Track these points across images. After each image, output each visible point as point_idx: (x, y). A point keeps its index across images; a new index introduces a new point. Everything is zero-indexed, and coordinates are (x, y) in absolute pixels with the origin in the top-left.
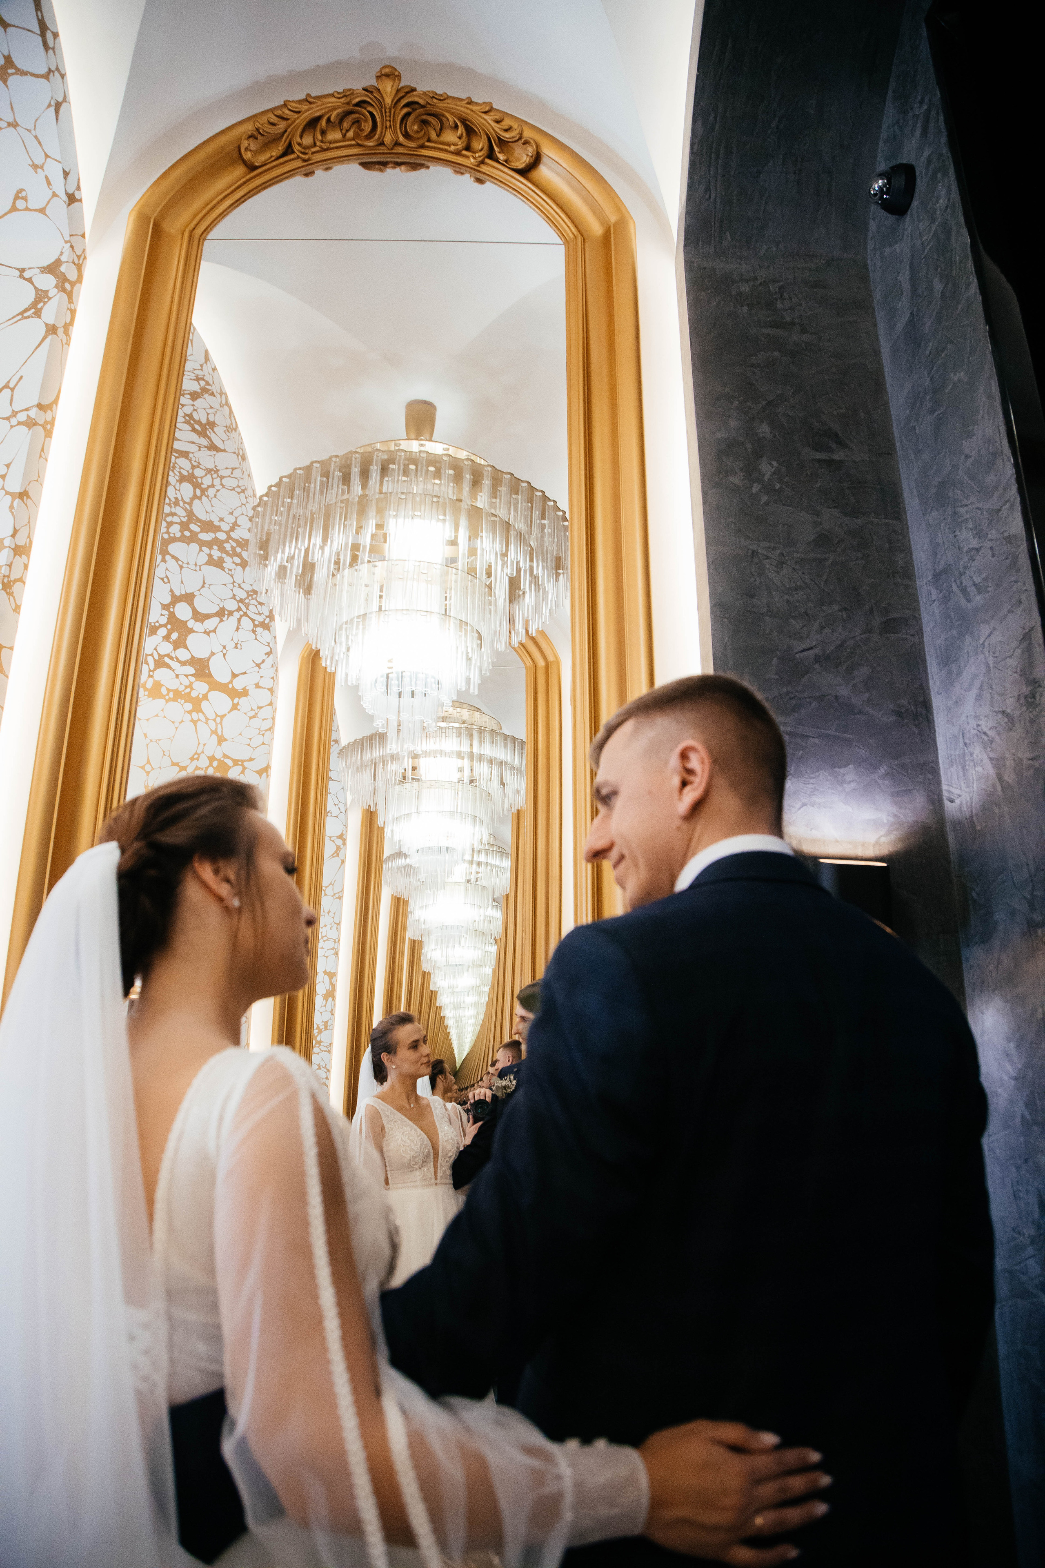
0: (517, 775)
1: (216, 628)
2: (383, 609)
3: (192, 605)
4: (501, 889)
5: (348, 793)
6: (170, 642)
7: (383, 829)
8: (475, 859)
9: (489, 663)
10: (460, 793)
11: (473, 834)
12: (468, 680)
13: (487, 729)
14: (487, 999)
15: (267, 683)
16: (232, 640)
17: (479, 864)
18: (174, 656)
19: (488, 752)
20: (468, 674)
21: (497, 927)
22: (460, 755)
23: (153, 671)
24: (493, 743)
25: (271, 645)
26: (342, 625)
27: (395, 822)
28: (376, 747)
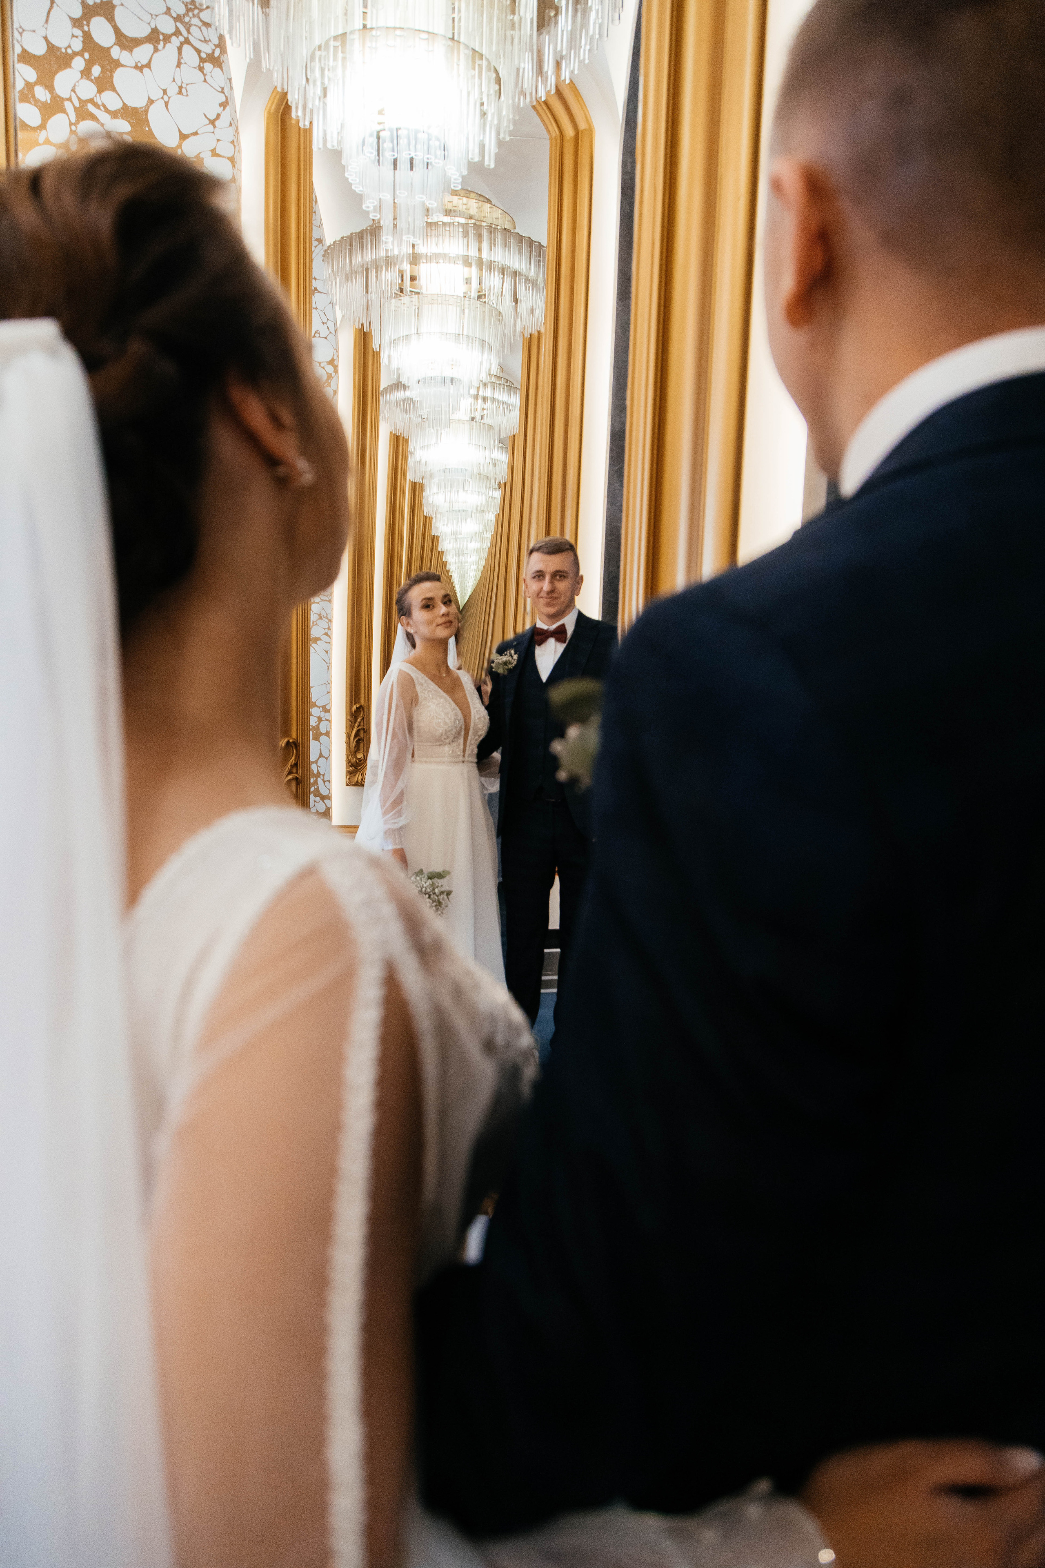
0: (533, 290)
1: (150, 61)
2: (368, 26)
3: (111, 19)
4: (508, 429)
5: (337, 308)
6: (92, 81)
7: (379, 353)
8: (481, 393)
9: (509, 121)
10: (466, 311)
11: (481, 363)
12: (482, 147)
13: (499, 228)
14: (489, 545)
15: (228, 152)
16: (174, 80)
17: (485, 399)
18: (100, 103)
19: (500, 259)
20: (481, 138)
21: (502, 473)
22: (467, 262)
23: (76, 124)
24: (505, 246)
25: (226, 92)
26: (313, 52)
27: (392, 345)
28: (367, 249)
